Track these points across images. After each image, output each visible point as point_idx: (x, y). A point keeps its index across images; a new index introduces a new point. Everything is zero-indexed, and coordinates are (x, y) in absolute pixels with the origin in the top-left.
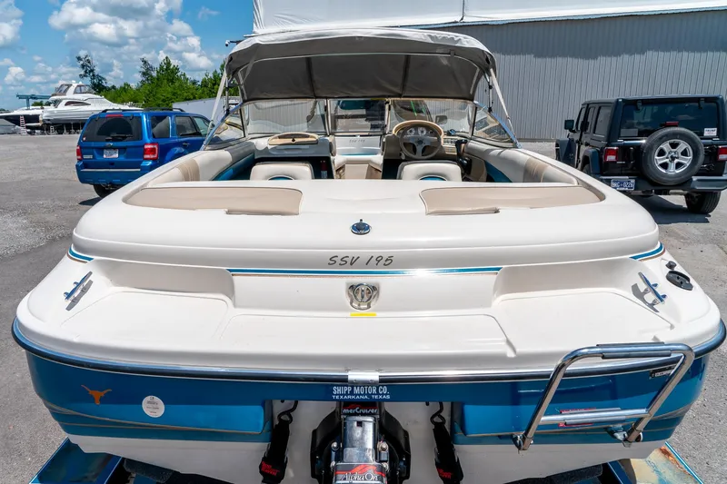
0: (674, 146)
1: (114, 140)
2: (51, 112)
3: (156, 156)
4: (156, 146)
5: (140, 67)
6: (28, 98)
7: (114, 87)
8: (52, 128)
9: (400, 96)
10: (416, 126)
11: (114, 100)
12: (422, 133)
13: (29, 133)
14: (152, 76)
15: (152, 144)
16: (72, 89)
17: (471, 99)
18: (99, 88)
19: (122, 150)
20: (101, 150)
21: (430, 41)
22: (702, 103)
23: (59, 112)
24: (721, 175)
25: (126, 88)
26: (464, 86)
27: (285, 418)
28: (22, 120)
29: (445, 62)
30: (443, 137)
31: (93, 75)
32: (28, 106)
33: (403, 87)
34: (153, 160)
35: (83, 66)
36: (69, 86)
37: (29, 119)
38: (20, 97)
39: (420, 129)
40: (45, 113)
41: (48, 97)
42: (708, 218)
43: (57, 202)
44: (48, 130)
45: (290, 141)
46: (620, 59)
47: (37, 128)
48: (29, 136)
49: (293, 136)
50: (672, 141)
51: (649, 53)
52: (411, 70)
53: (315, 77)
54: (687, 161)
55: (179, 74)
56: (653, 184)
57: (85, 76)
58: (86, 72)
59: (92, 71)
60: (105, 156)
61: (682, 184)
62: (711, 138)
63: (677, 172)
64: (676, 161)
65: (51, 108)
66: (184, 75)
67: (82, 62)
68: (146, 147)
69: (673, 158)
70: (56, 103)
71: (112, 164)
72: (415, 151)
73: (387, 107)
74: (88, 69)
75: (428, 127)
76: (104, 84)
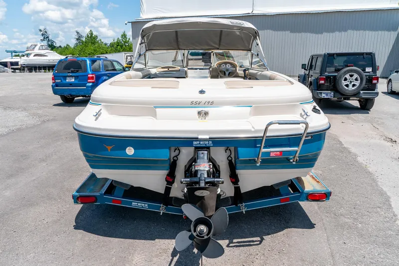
0: (351, 76)
1: (72, 72)
2: (26, 60)
3: (94, 81)
4: (94, 76)
5: (75, 36)
6: (12, 52)
7: (60, 47)
8: (26, 69)
9: (218, 49)
10: (226, 63)
11: (61, 54)
12: (229, 66)
13: (12, 72)
14: (82, 41)
15: (92, 74)
16: (37, 48)
17: (250, 50)
18: (52, 47)
19: (76, 77)
20: (65, 77)
21: (231, 24)
22: (365, 55)
23: (30, 60)
24: (374, 90)
25: (67, 47)
26: (247, 45)
27: (175, 158)
28: (9, 64)
29: (238, 33)
30: (238, 68)
31: (49, 40)
32: (12, 57)
33: (220, 45)
34: (93, 82)
35: (43, 35)
36: (36, 46)
37: (12, 64)
38: (7, 52)
39: (228, 65)
40: (22, 61)
41: (23, 52)
42: (369, 112)
43: (41, 105)
44: (24, 70)
45: (167, 69)
46: (334, 34)
47: (17, 69)
48: (13, 73)
49: (168, 68)
50: (350, 74)
51: (349, 31)
52: (223, 37)
53: (179, 39)
54: (358, 83)
55: (98, 39)
56: (342, 95)
57: (44, 40)
58: (44, 38)
59: (48, 37)
60: (67, 81)
61: (356, 95)
62: (369, 72)
63: (353, 88)
64: (352, 83)
65: (25, 58)
66: (101, 40)
67: (42, 33)
68: (89, 76)
69: (351, 82)
70: (28, 55)
71: (71, 85)
72: (225, 74)
73: (212, 54)
74: (45, 37)
75: (231, 64)
76: (55, 45)
